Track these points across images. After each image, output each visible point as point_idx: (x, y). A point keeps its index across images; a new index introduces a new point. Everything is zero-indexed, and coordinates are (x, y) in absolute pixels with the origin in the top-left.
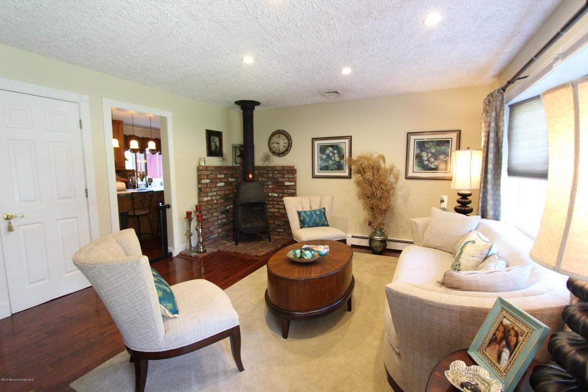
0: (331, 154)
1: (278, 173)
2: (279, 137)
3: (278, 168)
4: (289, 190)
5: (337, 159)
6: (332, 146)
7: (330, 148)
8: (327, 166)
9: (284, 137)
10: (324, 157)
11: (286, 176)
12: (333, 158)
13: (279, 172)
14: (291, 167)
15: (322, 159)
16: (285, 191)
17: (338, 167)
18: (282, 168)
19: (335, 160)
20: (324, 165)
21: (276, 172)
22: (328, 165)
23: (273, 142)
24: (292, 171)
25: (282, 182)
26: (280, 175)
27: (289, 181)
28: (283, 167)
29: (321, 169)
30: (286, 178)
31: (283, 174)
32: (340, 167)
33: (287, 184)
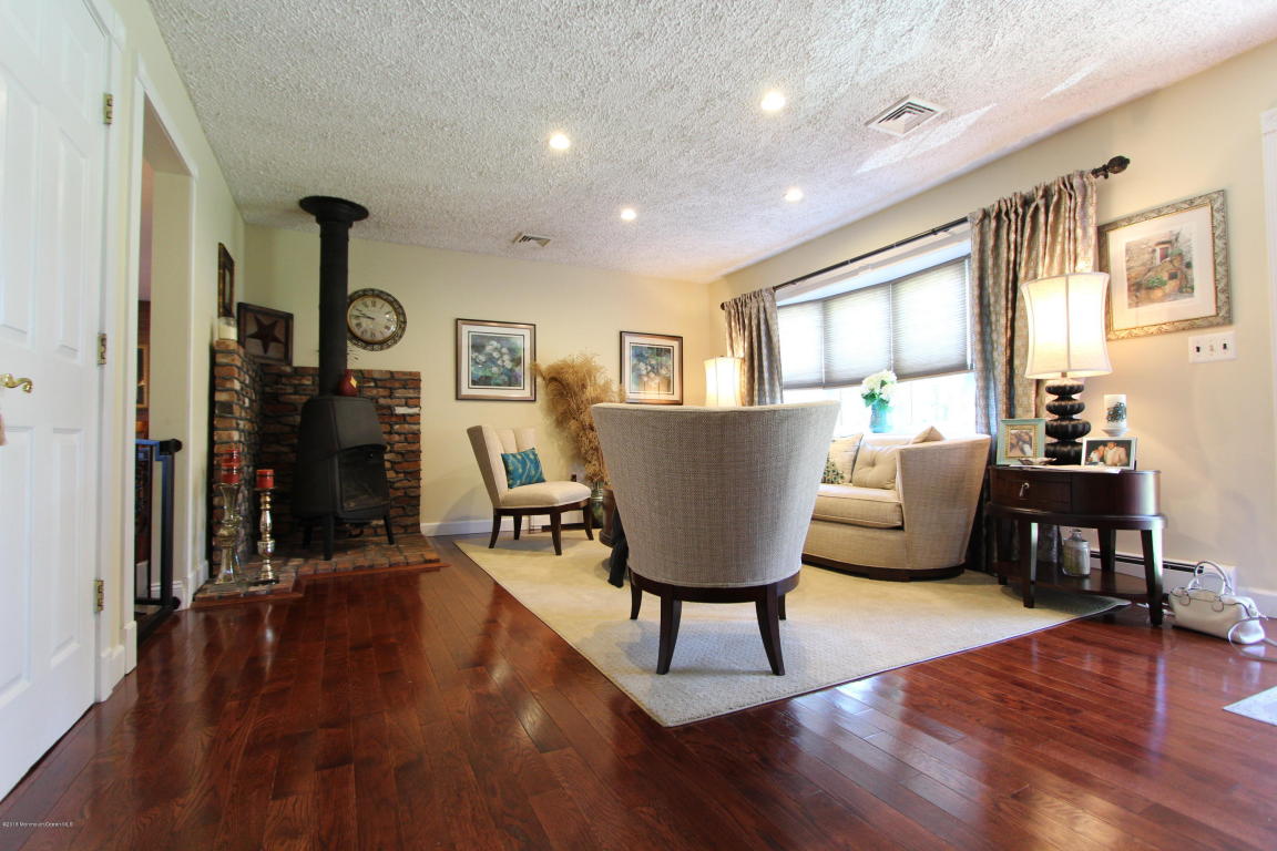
0: (496, 355)
1: (376, 386)
2: (374, 304)
3: (376, 376)
4: (406, 426)
5: (509, 365)
6: (498, 339)
7: (495, 343)
8: (487, 377)
9: (388, 307)
10: (482, 358)
11: (399, 393)
12: (499, 362)
13: (379, 384)
14: (411, 373)
15: (475, 362)
16: (397, 427)
17: (510, 378)
18: (388, 376)
19: (503, 366)
20: (481, 373)
21: (372, 384)
22: (488, 374)
23: (357, 313)
24: (412, 382)
25: (390, 408)
26: (382, 392)
27: (407, 405)
28: (391, 373)
29: (475, 382)
30: (399, 398)
31: (391, 390)
32: (512, 380)
33: (400, 410)
